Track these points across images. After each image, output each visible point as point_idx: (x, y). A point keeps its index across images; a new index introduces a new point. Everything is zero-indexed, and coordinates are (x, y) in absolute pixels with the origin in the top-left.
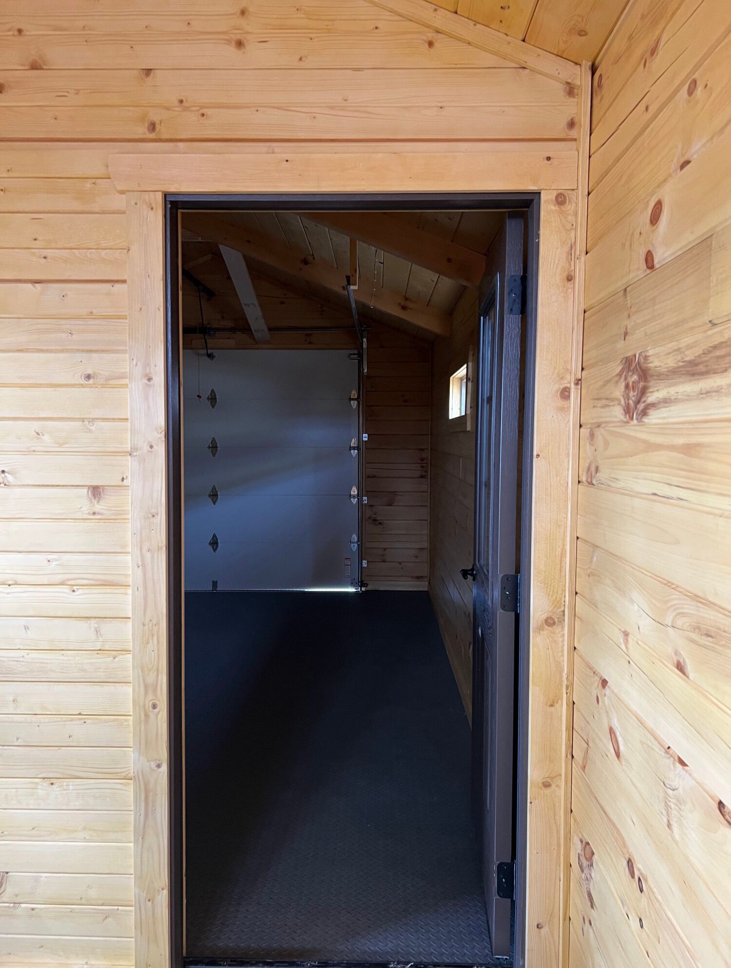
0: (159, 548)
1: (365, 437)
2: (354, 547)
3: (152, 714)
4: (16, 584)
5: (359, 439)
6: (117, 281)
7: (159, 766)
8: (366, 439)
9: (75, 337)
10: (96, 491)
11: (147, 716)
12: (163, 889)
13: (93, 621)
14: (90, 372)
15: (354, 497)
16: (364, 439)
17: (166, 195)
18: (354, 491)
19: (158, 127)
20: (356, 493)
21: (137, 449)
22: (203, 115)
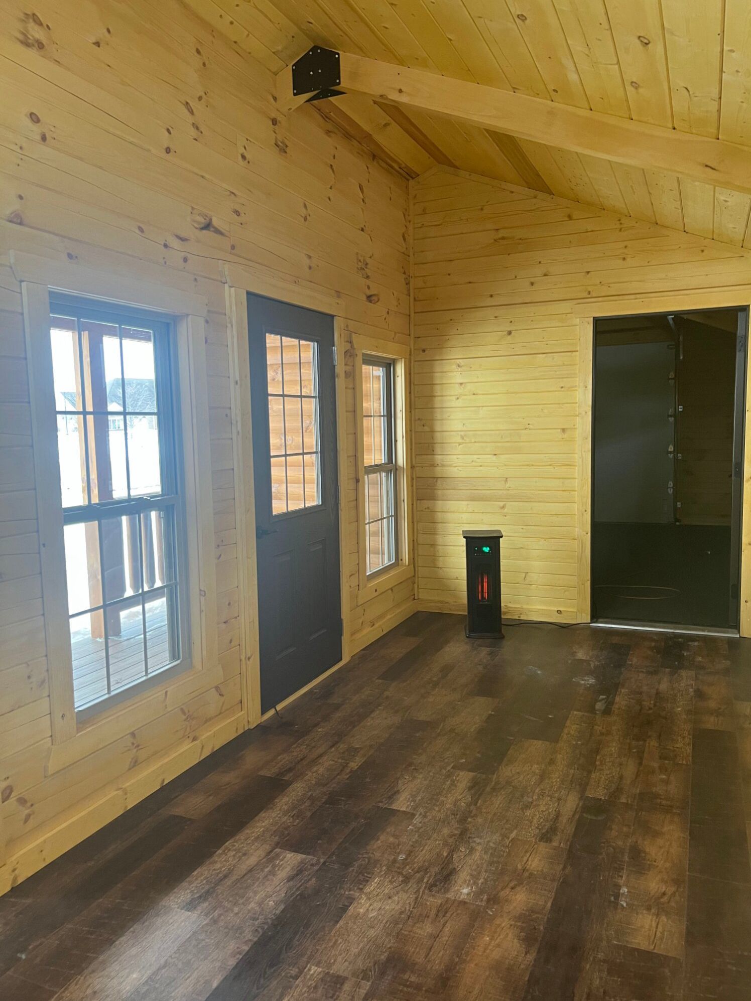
0: (588, 451)
1: (681, 409)
2: (671, 491)
3: (585, 513)
4: (533, 466)
5: (676, 409)
6: (574, 351)
7: (587, 533)
8: (681, 410)
9: (557, 373)
10: (564, 430)
11: (583, 514)
12: (588, 580)
13: (561, 479)
14: (562, 385)
15: (671, 453)
16: (680, 410)
17: (594, 318)
18: (671, 449)
19: (591, 293)
20: (672, 450)
21: (580, 414)
22: (609, 287)
